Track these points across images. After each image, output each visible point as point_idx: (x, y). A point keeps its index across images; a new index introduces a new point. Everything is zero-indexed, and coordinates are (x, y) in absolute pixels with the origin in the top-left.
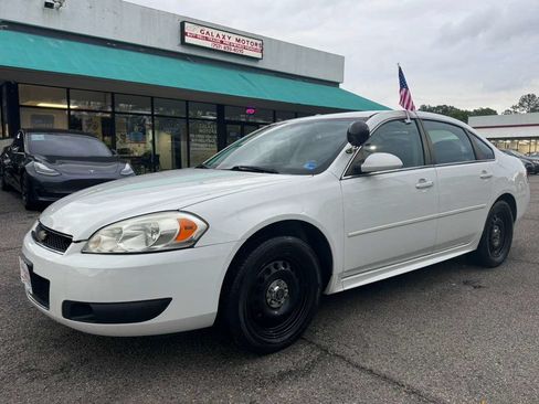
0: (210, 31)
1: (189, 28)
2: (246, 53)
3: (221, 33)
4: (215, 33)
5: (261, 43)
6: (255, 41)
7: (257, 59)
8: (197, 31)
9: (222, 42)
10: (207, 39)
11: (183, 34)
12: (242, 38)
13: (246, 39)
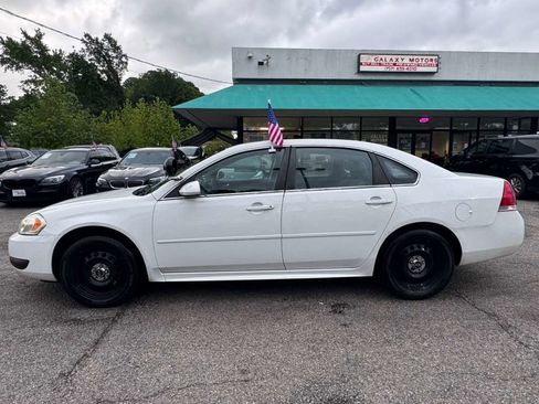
0: (383, 57)
1: (364, 59)
2: (419, 69)
3: (394, 58)
4: (388, 58)
5: (437, 58)
6: (429, 58)
7: (432, 73)
8: (372, 59)
9: (395, 64)
10: (380, 64)
11: (359, 64)
12: (415, 57)
13: (420, 57)
